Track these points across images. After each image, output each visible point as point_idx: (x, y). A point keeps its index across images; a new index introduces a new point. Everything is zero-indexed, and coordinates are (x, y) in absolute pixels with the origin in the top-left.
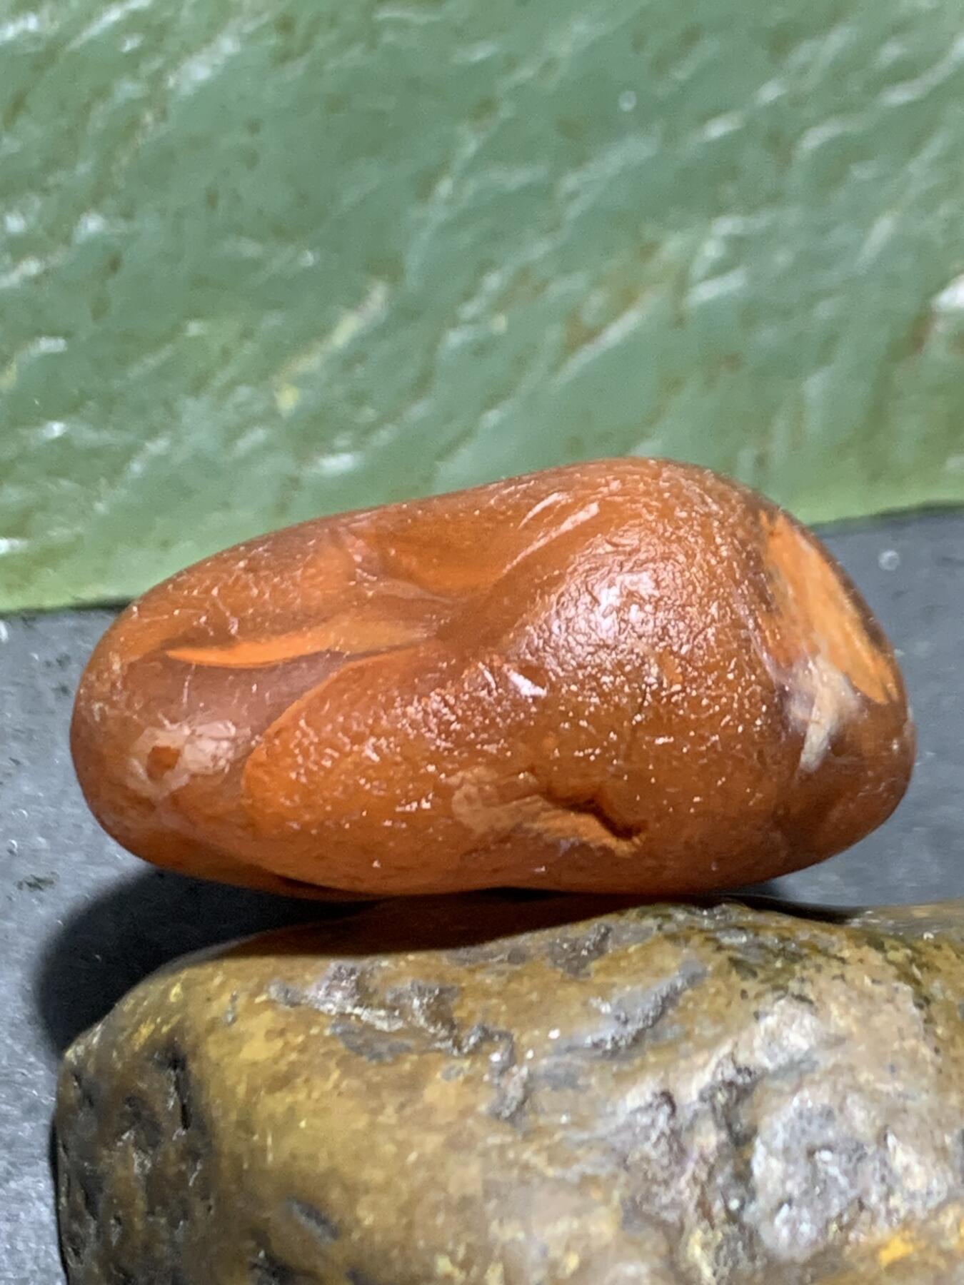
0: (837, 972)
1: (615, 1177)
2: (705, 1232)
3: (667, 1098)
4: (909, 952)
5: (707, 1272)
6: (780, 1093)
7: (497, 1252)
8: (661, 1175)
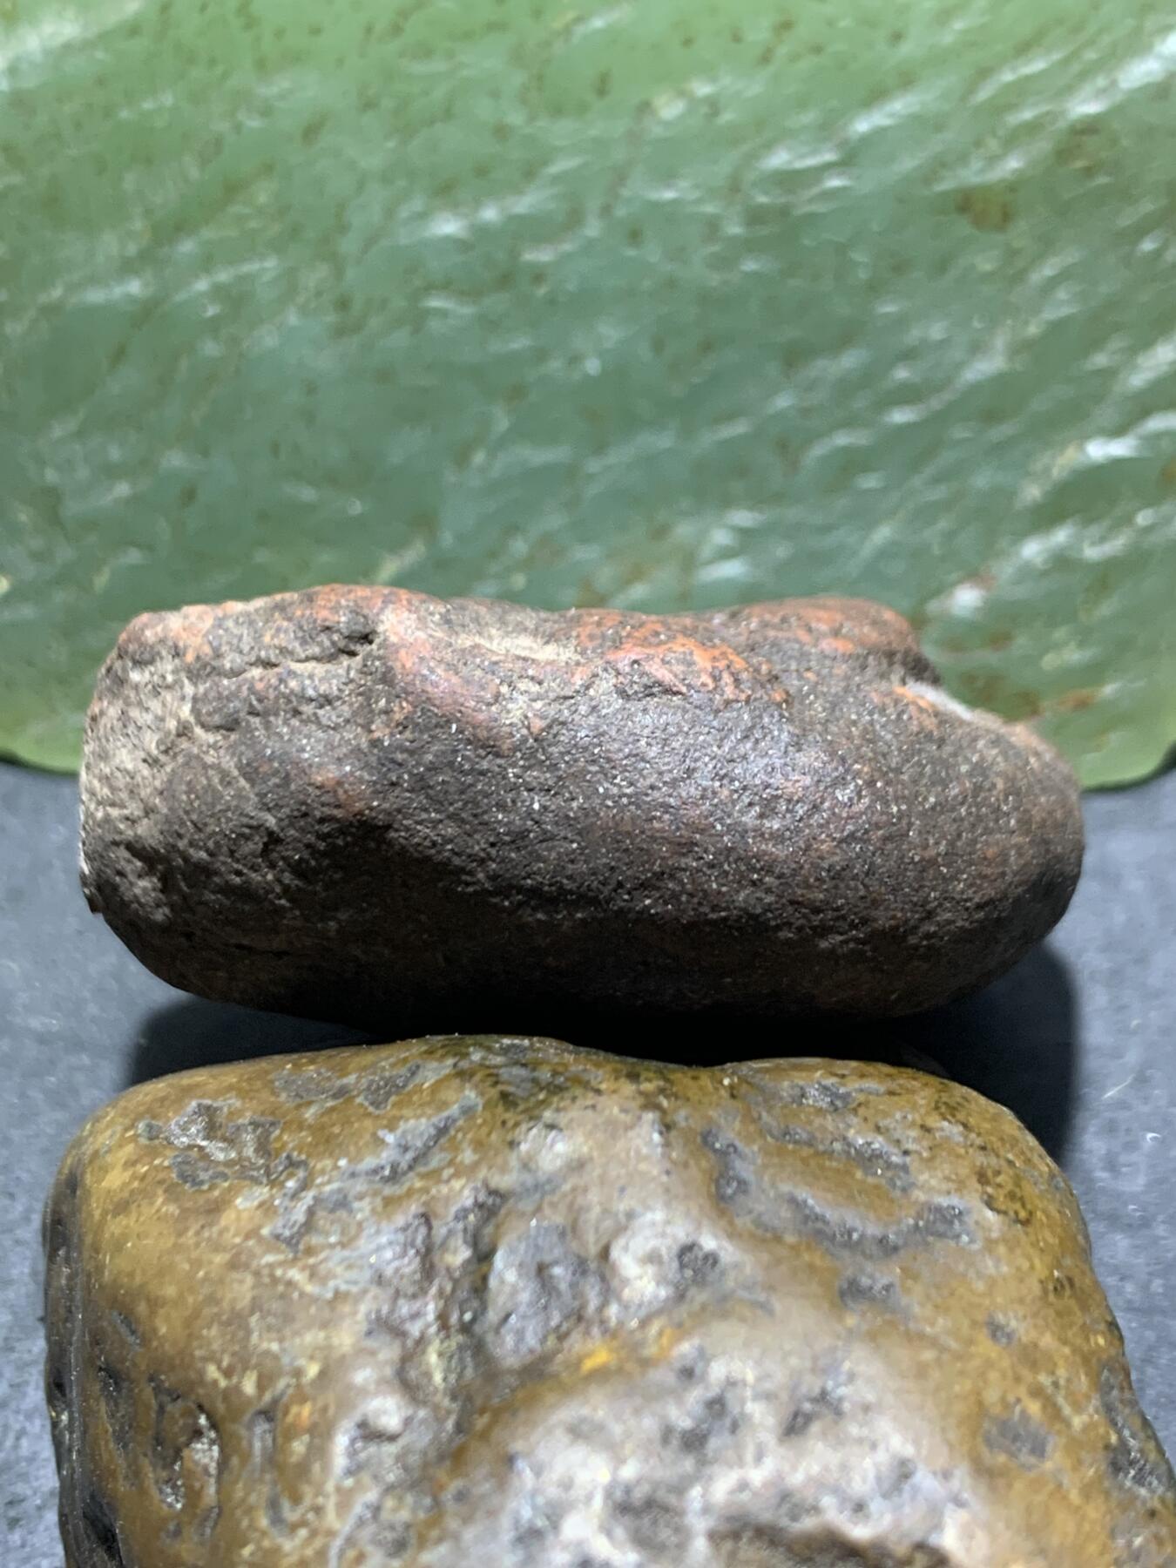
0: (589, 1102)
1: (365, 1292)
2: (442, 1342)
3: (426, 1218)
4: (661, 1083)
5: (438, 1378)
6: (522, 1215)
7: (254, 1361)
8: (411, 1290)
